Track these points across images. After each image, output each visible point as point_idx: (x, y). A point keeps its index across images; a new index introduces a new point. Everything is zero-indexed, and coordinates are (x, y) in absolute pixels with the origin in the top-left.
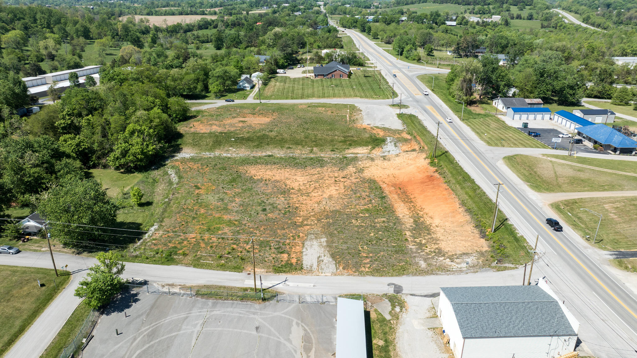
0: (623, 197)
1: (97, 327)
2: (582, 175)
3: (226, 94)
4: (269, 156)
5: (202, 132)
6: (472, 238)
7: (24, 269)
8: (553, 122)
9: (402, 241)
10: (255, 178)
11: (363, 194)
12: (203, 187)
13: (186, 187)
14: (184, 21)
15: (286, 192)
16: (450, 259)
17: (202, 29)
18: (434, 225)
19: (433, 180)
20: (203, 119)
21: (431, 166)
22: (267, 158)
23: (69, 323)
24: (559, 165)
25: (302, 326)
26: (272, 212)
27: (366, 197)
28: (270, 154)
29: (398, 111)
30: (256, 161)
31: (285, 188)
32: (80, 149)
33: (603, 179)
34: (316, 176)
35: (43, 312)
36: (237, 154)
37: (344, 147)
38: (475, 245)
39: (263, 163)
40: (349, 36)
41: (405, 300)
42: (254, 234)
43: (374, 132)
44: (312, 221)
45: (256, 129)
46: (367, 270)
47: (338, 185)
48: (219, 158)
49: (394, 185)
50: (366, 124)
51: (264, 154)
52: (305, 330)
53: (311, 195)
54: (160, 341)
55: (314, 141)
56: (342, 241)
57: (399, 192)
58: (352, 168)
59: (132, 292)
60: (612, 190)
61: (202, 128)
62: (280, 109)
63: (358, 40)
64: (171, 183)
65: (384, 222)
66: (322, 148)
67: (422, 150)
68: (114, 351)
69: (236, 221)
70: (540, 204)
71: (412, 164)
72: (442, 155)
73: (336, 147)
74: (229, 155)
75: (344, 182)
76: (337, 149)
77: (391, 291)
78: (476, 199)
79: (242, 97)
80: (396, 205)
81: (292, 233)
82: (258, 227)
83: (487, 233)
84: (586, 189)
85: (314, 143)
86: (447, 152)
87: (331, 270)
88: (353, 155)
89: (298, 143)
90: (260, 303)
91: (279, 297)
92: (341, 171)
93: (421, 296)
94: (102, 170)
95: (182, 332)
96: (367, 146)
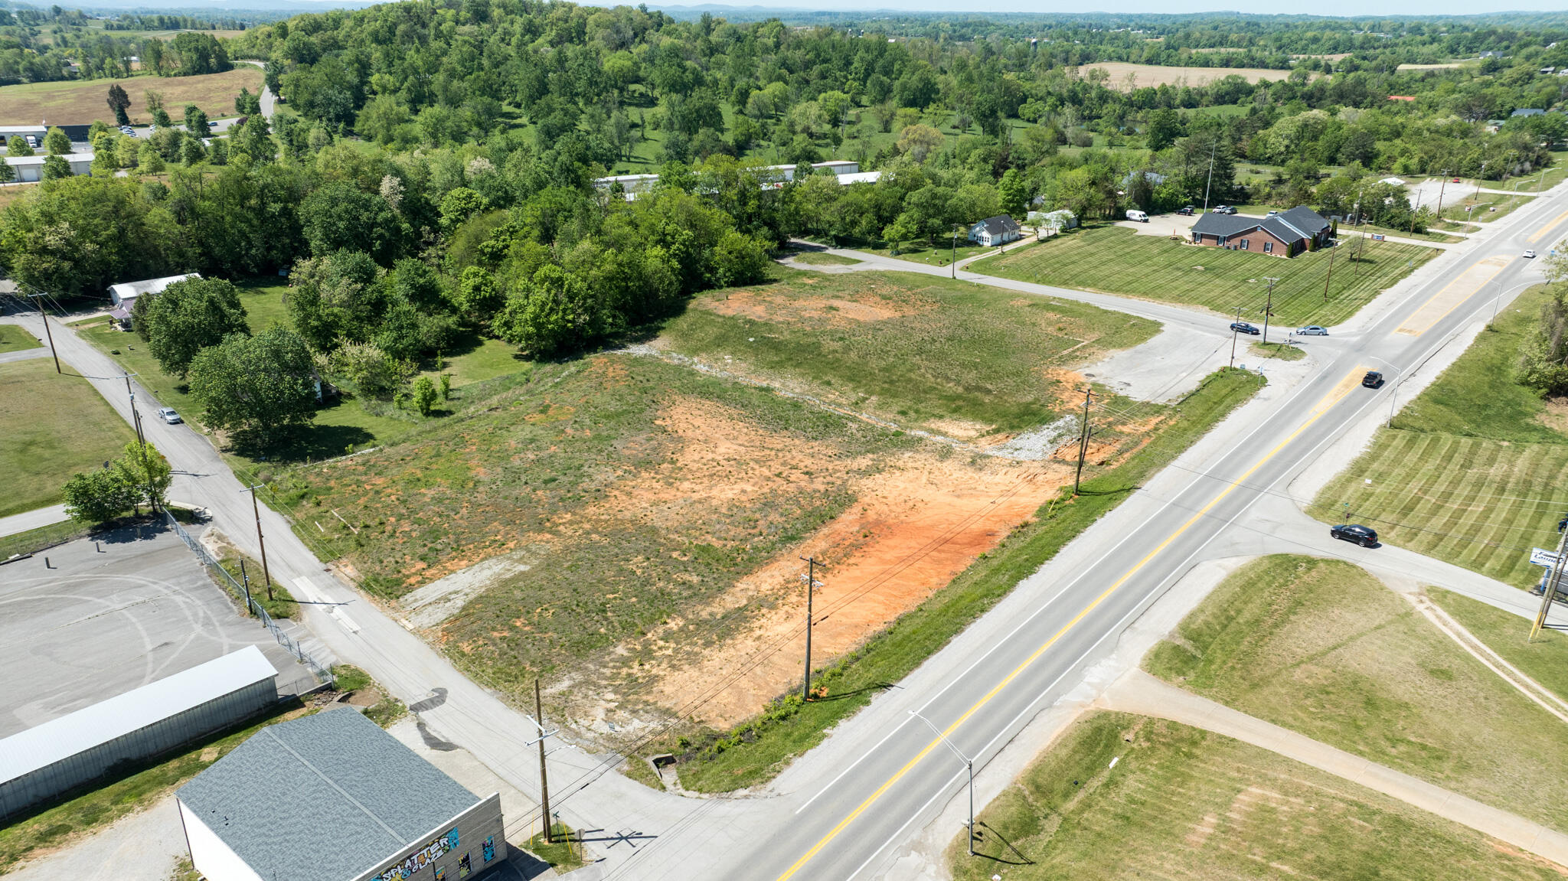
0: (1373, 794)
1: (57, 548)
2: (1410, 689)
6: (763, 692)
9: (632, 631)
11: (774, 517)
14: (1182, 80)
17: (1221, 103)
18: (759, 633)
21: (1039, 511)
23: (43, 529)
24: (1413, 631)
27: (763, 526)
28: (775, 385)
36: (723, 370)
37: (937, 411)
38: (730, 707)
43: (1066, 395)
44: (578, 529)
46: (469, 648)
47: (769, 483)
49: (873, 525)
50: (1088, 372)
51: (764, 383)
54: (62, 599)
55: (892, 382)
56: (544, 582)
57: (849, 542)
60: (1394, 765)
65: (685, 584)
66: (891, 400)
67: (1095, 467)
68: (8, 585)
70: (1069, 699)
72: (1111, 492)
73: (921, 406)
74: (705, 369)
75: (791, 483)
76: (917, 411)
77: (415, 700)
80: (780, 563)
81: (507, 535)
85: (888, 386)
86: (1132, 489)
87: (427, 622)
88: (923, 435)
89: (856, 377)
90: (243, 615)
93: (427, 734)
95: (99, 600)
96: (991, 421)
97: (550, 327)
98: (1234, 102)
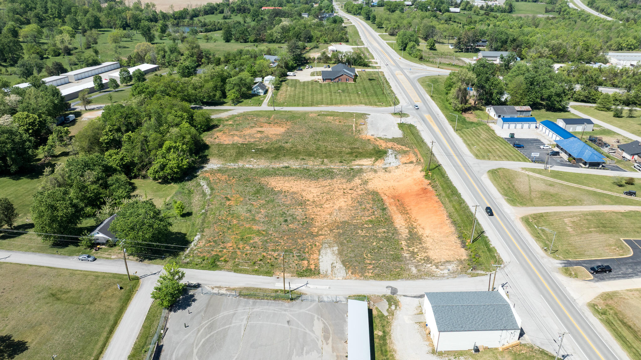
0: (580, 211)
1: (169, 321)
2: (552, 190)
3: (242, 100)
4: (286, 167)
5: (226, 143)
6: (455, 247)
7: (103, 274)
8: (538, 130)
9: (398, 249)
10: (276, 190)
11: (368, 205)
12: (232, 199)
13: (218, 198)
14: (190, 6)
15: (302, 203)
16: (436, 266)
17: (208, 14)
18: (425, 235)
19: (427, 193)
20: (225, 129)
21: (426, 178)
22: (284, 169)
23: (148, 318)
24: (534, 179)
25: (322, 320)
26: (293, 223)
27: (370, 209)
28: (287, 165)
29: (399, 120)
30: (275, 173)
31: (301, 200)
32: (124, 163)
33: (569, 194)
34: (328, 188)
35: (126, 309)
36: (258, 165)
37: (351, 158)
38: (456, 253)
39: (281, 175)
40: (354, 26)
41: (400, 300)
42: (279, 243)
43: (378, 143)
44: (326, 231)
45: (273, 141)
46: (370, 274)
47: (346, 196)
48: (243, 169)
49: (394, 197)
50: (370, 134)
51: (281, 165)
52: (324, 323)
53: (323, 207)
54: (218, 332)
55: (325, 153)
56: (350, 249)
57: (398, 204)
58: (358, 180)
59: (190, 294)
60: (573, 205)
61: (225, 139)
62: (292, 117)
63: (363, 31)
64: (204, 194)
65: (384, 232)
66: (332, 159)
67: (418, 162)
68: (185, 340)
69: (264, 231)
70: (513, 218)
71: (409, 176)
72: (435, 168)
73: (344, 158)
74: (251, 166)
75: (352, 194)
76: (345, 160)
77: (388, 292)
78: (461, 212)
79: (257, 104)
80: (394, 217)
81: (310, 242)
82: (281, 237)
83: (467, 244)
84: (553, 203)
85: (325, 155)
86: (440, 165)
87: (342, 275)
88: (358, 167)
89: (310, 154)
90: (289, 302)
91: (304, 297)
92: (349, 183)
93: (412, 297)
94: (142, 180)
95: (233, 325)
96: (371, 157)
97: (185, 167)
98: (213, 13)
